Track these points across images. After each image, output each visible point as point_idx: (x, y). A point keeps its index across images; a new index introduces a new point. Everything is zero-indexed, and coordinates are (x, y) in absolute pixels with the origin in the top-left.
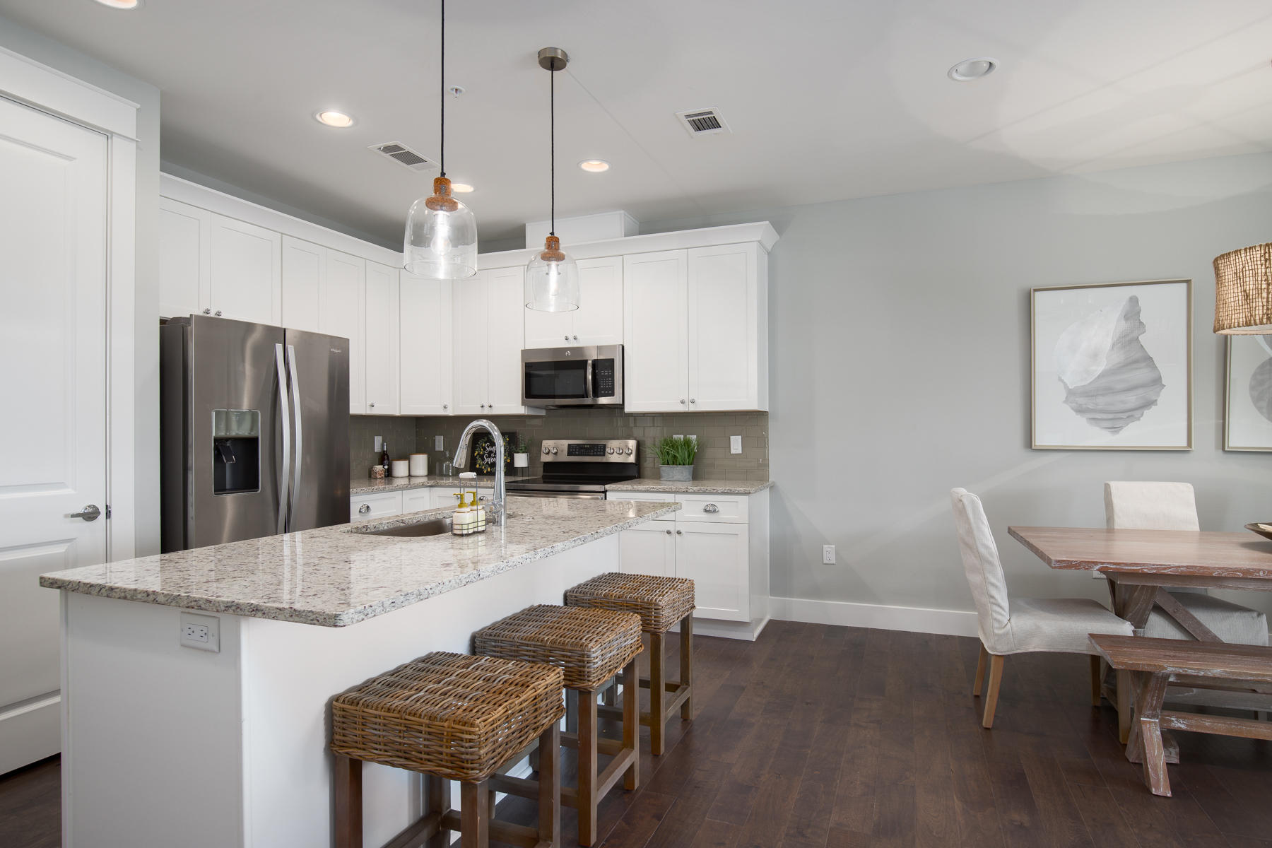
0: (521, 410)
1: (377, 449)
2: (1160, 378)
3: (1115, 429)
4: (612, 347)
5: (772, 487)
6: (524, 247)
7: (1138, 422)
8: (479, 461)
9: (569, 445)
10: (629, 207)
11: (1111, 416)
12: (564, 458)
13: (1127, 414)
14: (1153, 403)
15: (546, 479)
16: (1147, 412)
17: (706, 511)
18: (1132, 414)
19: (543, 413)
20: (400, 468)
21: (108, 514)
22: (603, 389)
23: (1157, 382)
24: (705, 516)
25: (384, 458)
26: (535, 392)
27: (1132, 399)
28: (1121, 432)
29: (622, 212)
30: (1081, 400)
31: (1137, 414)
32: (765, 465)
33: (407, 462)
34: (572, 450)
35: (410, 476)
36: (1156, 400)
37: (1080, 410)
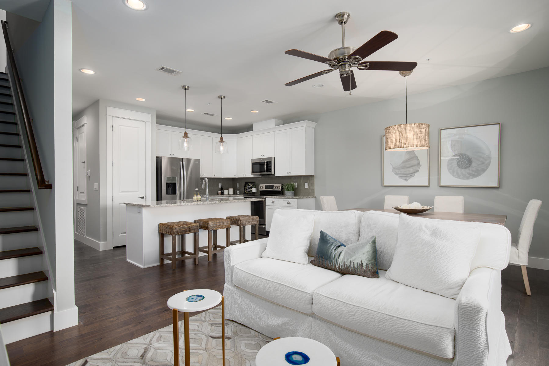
0: (252, 176)
1: (220, 187)
2: (420, 163)
3: (407, 180)
4: (271, 158)
5: (315, 197)
6: (252, 130)
7: (413, 177)
8: (246, 190)
9: (266, 186)
10: (276, 118)
11: (405, 175)
12: (264, 189)
13: (410, 175)
14: (418, 171)
15: (261, 195)
16: (416, 174)
17: (288, 203)
18: (411, 175)
19: (261, 176)
20: (226, 192)
21: (146, 198)
22: (269, 170)
23: (419, 164)
24: (287, 205)
25: (222, 189)
26: (254, 171)
27: (411, 170)
28: (408, 181)
29: (274, 119)
30: (397, 171)
31: (413, 175)
32: (313, 191)
33: (227, 190)
34: (266, 187)
35: (228, 194)
36: (418, 170)
37: (396, 174)
